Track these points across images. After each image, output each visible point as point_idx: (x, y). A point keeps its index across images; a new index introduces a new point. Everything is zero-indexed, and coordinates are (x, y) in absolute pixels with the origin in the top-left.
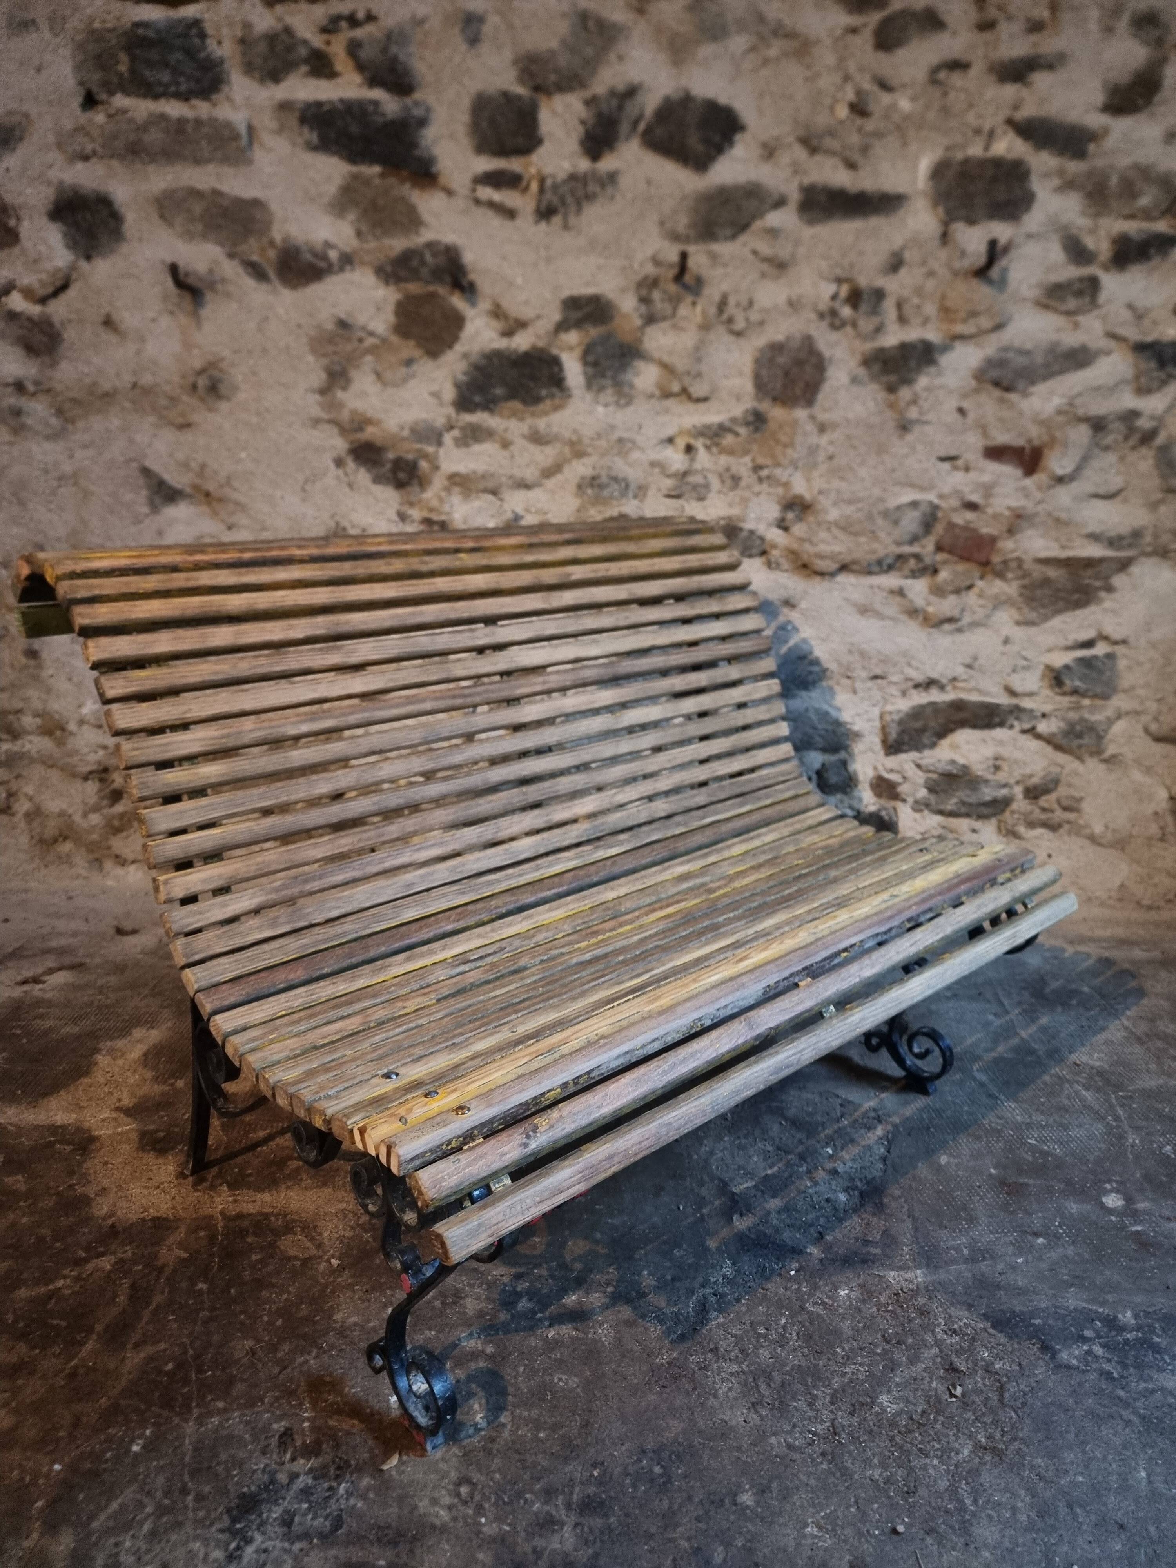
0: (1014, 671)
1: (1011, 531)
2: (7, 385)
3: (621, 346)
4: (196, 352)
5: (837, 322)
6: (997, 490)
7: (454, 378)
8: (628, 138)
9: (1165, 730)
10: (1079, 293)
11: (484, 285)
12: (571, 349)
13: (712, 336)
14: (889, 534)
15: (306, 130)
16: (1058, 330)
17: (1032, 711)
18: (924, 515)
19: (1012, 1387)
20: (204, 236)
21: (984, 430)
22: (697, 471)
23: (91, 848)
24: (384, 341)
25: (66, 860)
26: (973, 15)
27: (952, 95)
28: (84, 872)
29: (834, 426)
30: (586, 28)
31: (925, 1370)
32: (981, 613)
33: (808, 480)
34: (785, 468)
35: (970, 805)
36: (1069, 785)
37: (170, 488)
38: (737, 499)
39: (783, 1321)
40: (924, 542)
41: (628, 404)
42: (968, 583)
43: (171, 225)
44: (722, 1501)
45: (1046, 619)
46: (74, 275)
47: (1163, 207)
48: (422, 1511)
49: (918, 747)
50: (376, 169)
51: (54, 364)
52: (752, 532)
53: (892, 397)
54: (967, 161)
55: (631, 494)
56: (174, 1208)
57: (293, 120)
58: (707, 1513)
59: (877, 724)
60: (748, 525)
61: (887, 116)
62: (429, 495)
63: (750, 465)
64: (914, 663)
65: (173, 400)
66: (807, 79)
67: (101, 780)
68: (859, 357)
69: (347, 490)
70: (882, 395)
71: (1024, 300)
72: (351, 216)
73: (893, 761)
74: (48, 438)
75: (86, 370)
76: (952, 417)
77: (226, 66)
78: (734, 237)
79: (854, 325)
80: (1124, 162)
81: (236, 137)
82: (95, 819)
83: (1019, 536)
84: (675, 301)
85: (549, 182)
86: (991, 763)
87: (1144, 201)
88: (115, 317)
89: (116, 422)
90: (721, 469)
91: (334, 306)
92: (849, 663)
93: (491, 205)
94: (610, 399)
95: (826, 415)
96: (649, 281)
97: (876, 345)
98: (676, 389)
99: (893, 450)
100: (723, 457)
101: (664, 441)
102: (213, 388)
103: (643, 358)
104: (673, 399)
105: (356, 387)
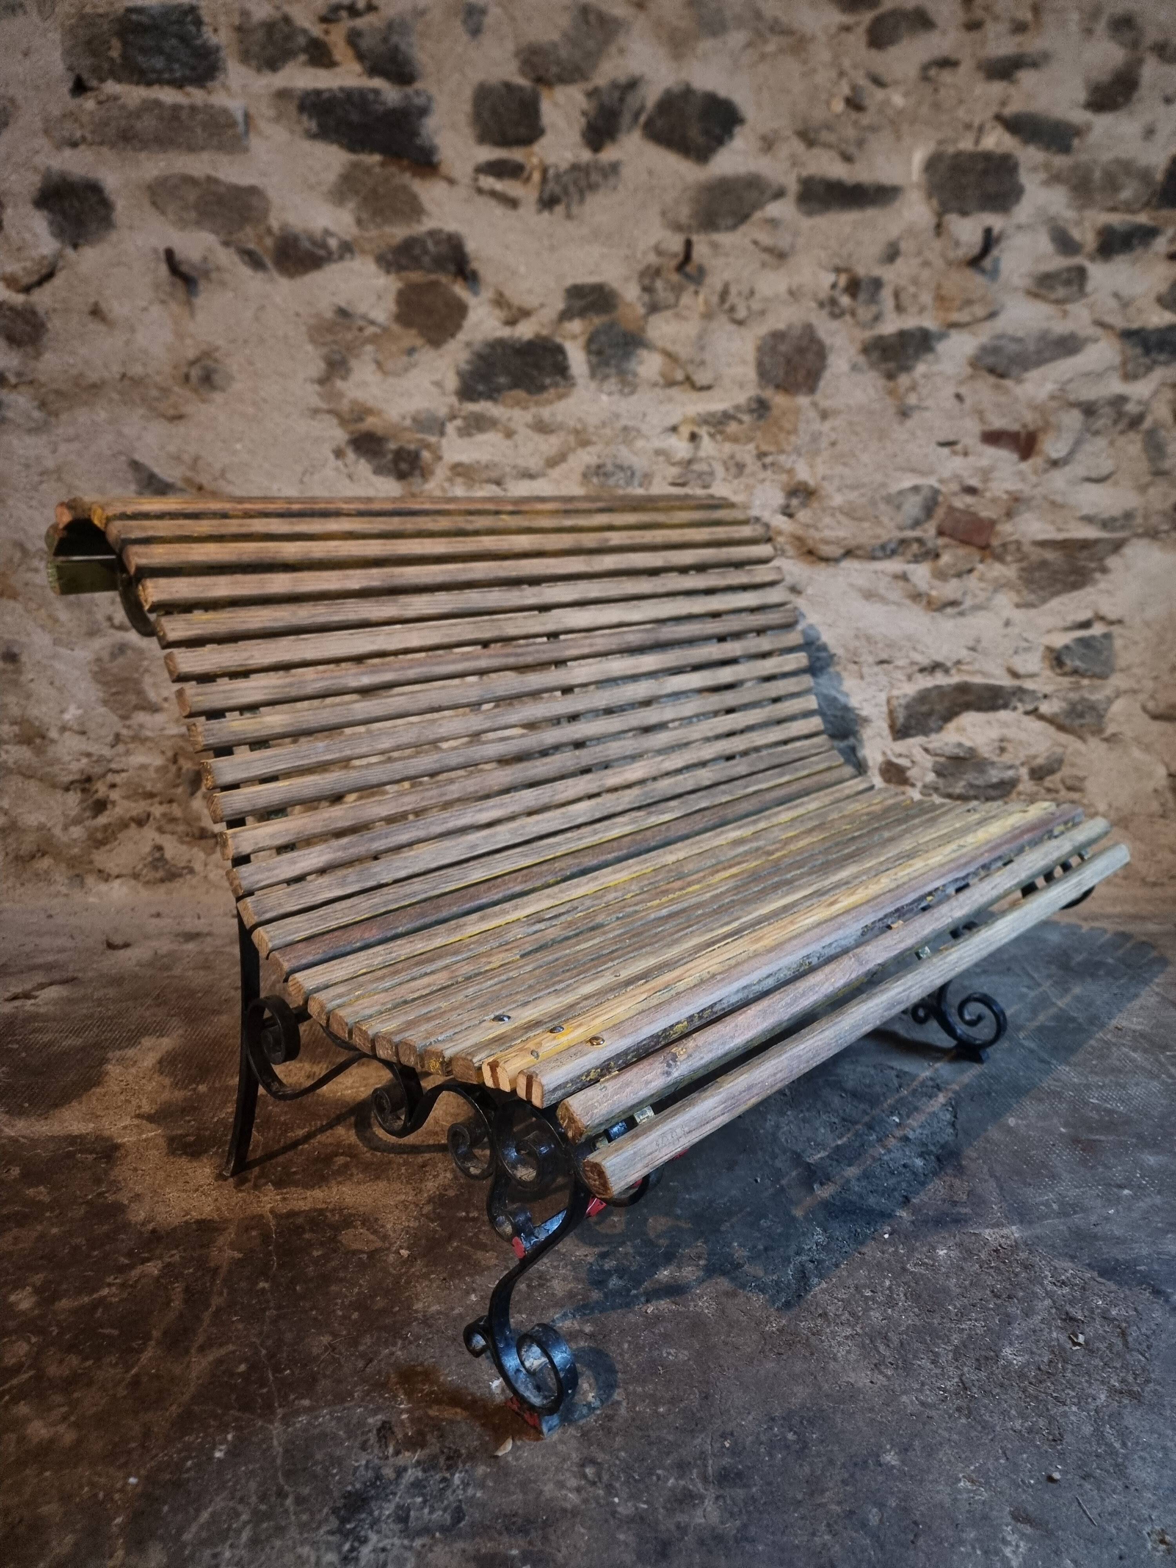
0: (1016, 652)
1: (1009, 515)
3: (625, 335)
4: (189, 341)
5: (837, 311)
6: (996, 474)
7: (457, 366)
8: (629, 130)
9: (1162, 708)
10: (1068, 283)
11: (486, 272)
12: (574, 337)
13: (714, 325)
14: (892, 519)
15: (305, 118)
16: (1049, 318)
17: (1034, 692)
18: (926, 499)
19: (1134, 1332)
20: (198, 224)
21: (980, 414)
22: (701, 459)
23: (72, 862)
24: (385, 330)
25: (45, 877)
26: (961, 16)
27: (943, 92)
28: (64, 890)
29: (836, 413)
30: (587, 22)
31: (1042, 1321)
32: (982, 596)
33: (811, 466)
34: (789, 454)
35: (978, 787)
36: (1073, 765)
37: (160, 481)
38: (743, 485)
39: (887, 1283)
40: (927, 526)
41: (632, 393)
42: (969, 567)
43: (164, 213)
44: (865, 1462)
45: (1044, 601)
46: (61, 264)
47: (1145, 199)
48: (548, 1495)
49: (925, 731)
50: (377, 158)
51: (38, 356)
53: (891, 384)
54: (959, 154)
55: (636, 482)
56: (218, 1209)
57: (292, 108)
58: (852, 1476)
59: (885, 709)
60: (754, 512)
61: (881, 111)
62: (430, 485)
63: (754, 452)
64: (920, 647)
65: (165, 391)
66: (804, 75)
67: (84, 790)
68: (858, 345)
69: (347, 481)
70: (881, 382)
71: (1016, 289)
72: (351, 205)
73: (901, 746)
74: (30, 431)
75: (71, 361)
76: (950, 403)
77: (223, 54)
78: (734, 227)
79: (853, 314)
80: (1106, 157)
81: (233, 124)
82: (77, 832)
83: (1017, 519)
84: (678, 290)
85: (551, 172)
86: (997, 744)
87: (1126, 194)
88: (103, 306)
89: (103, 415)
90: (725, 457)
91: (333, 294)
92: (856, 648)
93: (493, 194)
94: (614, 388)
95: (828, 402)
96: (652, 270)
97: (875, 333)
98: (680, 378)
99: (894, 436)
100: (728, 445)
101: (668, 429)
102: (207, 378)
103: (646, 347)
104: (676, 388)
105: (356, 376)
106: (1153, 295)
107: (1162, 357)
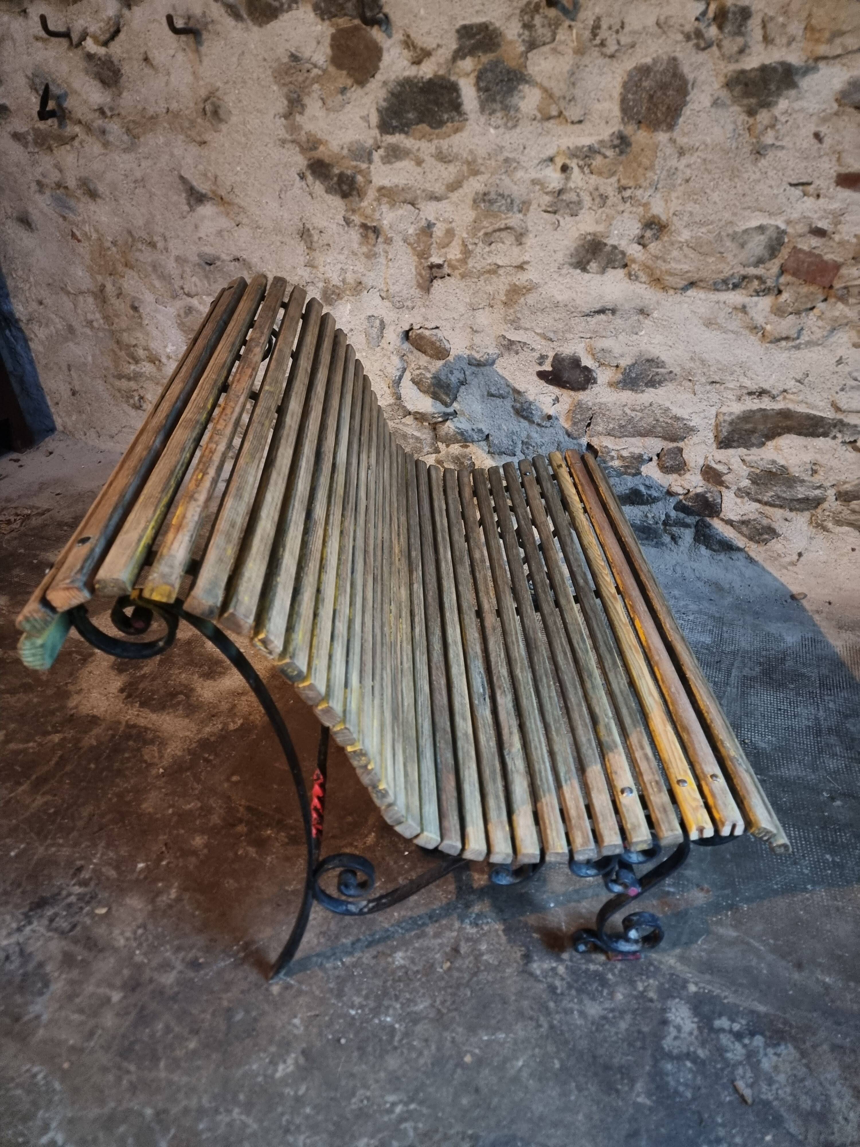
0: (842, 390)
2: (95, 110)
3: (509, 72)
4: (201, 83)
5: (702, 44)
6: (847, 217)
7: (377, 104)
11: (395, 17)
12: (468, 75)
13: (586, 60)
14: (735, 256)
17: (855, 426)
18: (770, 239)
21: (839, 157)
22: (571, 189)
24: (325, 71)
29: (693, 149)
31: (439, 944)
32: (818, 334)
33: (666, 202)
34: (645, 189)
35: (785, 499)
37: (198, 192)
38: (604, 217)
40: (768, 265)
41: (515, 126)
42: (809, 306)
46: (122, 22)
48: (114, 936)
49: (747, 446)
51: (120, 94)
52: (615, 247)
53: (751, 121)
55: (515, 209)
59: (713, 422)
60: (611, 241)
62: (364, 204)
63: (616, 185)
64: (749, 374)
65: (193, 123)
68: (722, 79)
69: (309, 198)
70: (741, 118)
73: (723, 454)
74: (125, 150)
75: (138, 99)
76: (809, 143)
79: (720, 46)
84: (554, 26)
86: (809, 466)
88: (150, 56)
89: (161, 140)
90: (591, 189)
91: (287, 41)
92: (691, 369)
94: (500, 122)
95: (685, 140)
96: (532, 6)
97: (738, 67)
98: (554, 113)
99: (746, 176)
100: (593, 177)
101: (545, 161)
102: (216, 113)
103: (527, 82)
104: (552, 121)
105: (308, 112)
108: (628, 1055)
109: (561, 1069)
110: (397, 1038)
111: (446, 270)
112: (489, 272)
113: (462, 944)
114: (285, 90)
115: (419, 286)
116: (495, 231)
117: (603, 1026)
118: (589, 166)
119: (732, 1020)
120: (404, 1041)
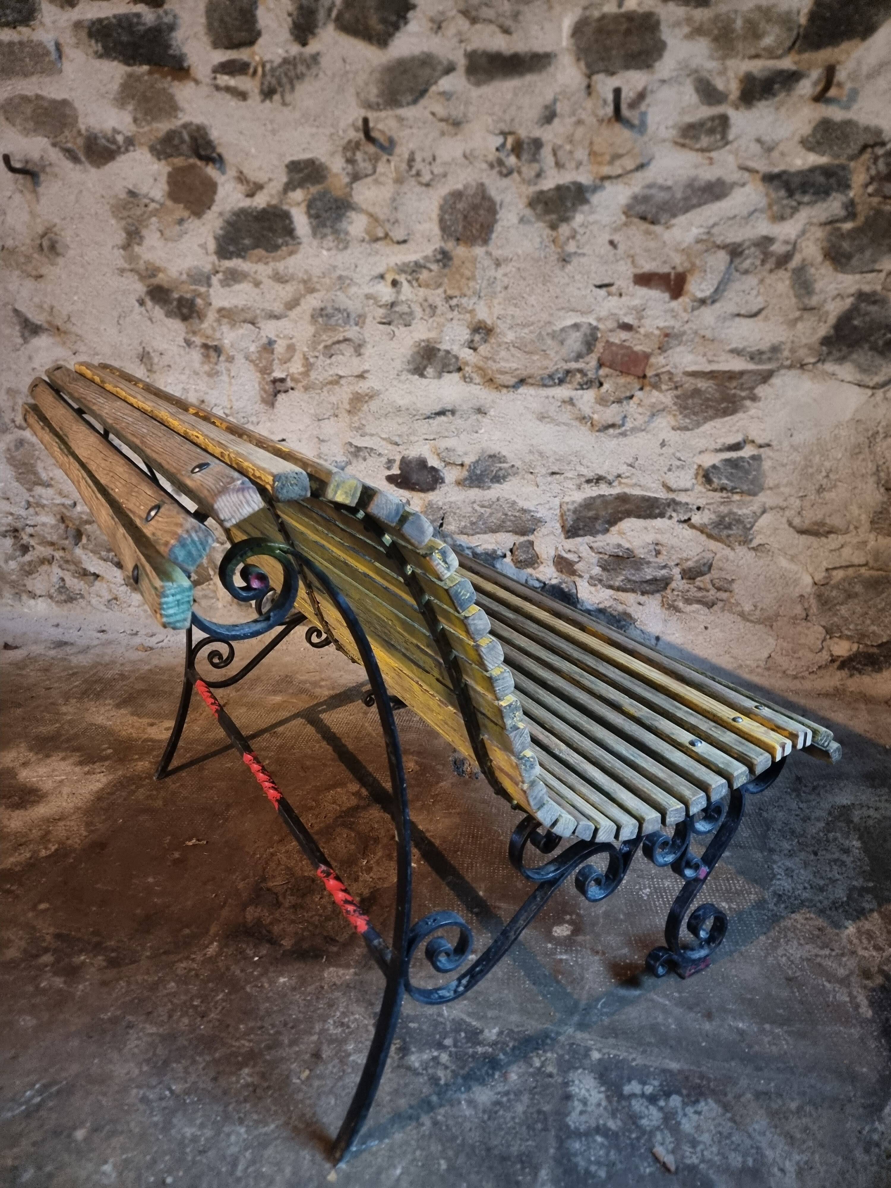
0: (670, 470)
1: (662, 349)
3: (336, 200)
4: (39, 220)
5: (505, 171)
6: (648, 312)
7: (214, 232)
8: (325, 25)
9: (806, 524)
10: (711, 131)
11: (228, 156)
12: (299, 204)
13: (405, 188)
14: (557, 352)
15: (93, 42)
16: (696, 167)
17: (687, 504)
18: (585, 335)
20: (35, 131)
21: (632, 259)
22: (402, 302)
23: (13, 584)
24: (162, 205)
28: (9, 601)
29: (508, 260)
32: (640, 420)
33: (489, 308)
34: (470, 298)
35: (635, 582)
36: (721, 569)
37: (33, 324)
38: (435, 325)
39: (219, 997)
40: (587, 359)
41: (346, 248)
42: (628, 394)
43: (14, 125)
45: (698, 425)
47: (788, 43)
49: (593, 533)
50: (145, 68)
52: (448, 352)
53: (554, 234)
54: (604, 17)
55: (352, 322)
57: (84, 34)
58: (44, 1140)
59: (558, 512)
60: (444, 346)
62: (205, 325)
63: (443, 296)
64: (584, 462)
65: (29, 258)
67: (15, 537)
68: (525, 201)
69: (149, 323)
70: (546, 232)
71: (664, 141)
72: (130, 107)
73: (572, 544)
76: (606, 249)
78: (415, 102)
79: (519, 172)
81: (48, 53)
83: (670, 352)
84: (374, 160)
85: (268, 67)
86: (652, 547)
87: (768, 41)
90: (421, 300)
91: (124, 179)
92: (531, 461)
93: (228, 89)
94: (331, 245)
95: (500, 252)
96: (353, 144)
97: (537, 188)
98: (381, 234)
99: (556, 280)
100: (422, 290)
101: (376, 277)
102: (53, 247)
103: (354, 209)
104: (380, 243)
105: (147, 242)
106: (797, 138)
107: (806, 199)
108: (527, 1140)
109: (448, 1170)
110: (240, 1167)
111: (289, 383)
112: (331, 383)
113: (325, 1047)
114: (123, 223)
115: (264, 401)
116: (334, 343)
117: (496, 1112)
118: (417, 280)
119: (644, 1083)
120: (250, 1170)
